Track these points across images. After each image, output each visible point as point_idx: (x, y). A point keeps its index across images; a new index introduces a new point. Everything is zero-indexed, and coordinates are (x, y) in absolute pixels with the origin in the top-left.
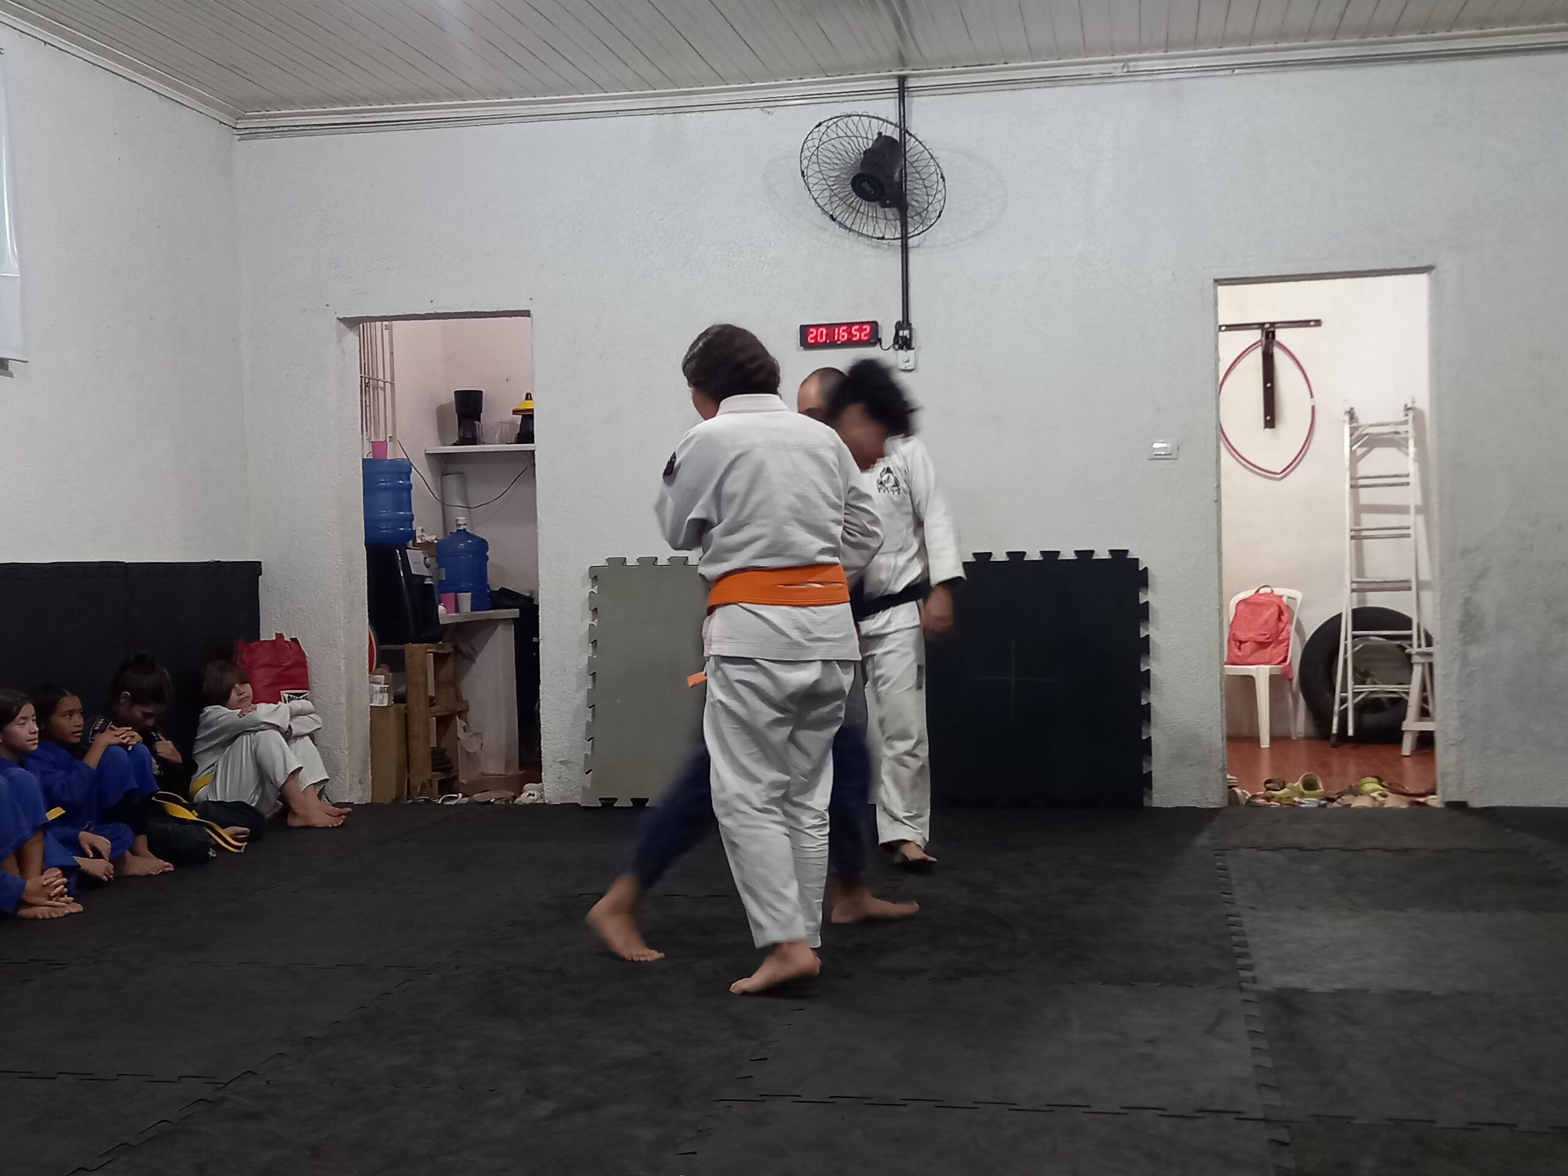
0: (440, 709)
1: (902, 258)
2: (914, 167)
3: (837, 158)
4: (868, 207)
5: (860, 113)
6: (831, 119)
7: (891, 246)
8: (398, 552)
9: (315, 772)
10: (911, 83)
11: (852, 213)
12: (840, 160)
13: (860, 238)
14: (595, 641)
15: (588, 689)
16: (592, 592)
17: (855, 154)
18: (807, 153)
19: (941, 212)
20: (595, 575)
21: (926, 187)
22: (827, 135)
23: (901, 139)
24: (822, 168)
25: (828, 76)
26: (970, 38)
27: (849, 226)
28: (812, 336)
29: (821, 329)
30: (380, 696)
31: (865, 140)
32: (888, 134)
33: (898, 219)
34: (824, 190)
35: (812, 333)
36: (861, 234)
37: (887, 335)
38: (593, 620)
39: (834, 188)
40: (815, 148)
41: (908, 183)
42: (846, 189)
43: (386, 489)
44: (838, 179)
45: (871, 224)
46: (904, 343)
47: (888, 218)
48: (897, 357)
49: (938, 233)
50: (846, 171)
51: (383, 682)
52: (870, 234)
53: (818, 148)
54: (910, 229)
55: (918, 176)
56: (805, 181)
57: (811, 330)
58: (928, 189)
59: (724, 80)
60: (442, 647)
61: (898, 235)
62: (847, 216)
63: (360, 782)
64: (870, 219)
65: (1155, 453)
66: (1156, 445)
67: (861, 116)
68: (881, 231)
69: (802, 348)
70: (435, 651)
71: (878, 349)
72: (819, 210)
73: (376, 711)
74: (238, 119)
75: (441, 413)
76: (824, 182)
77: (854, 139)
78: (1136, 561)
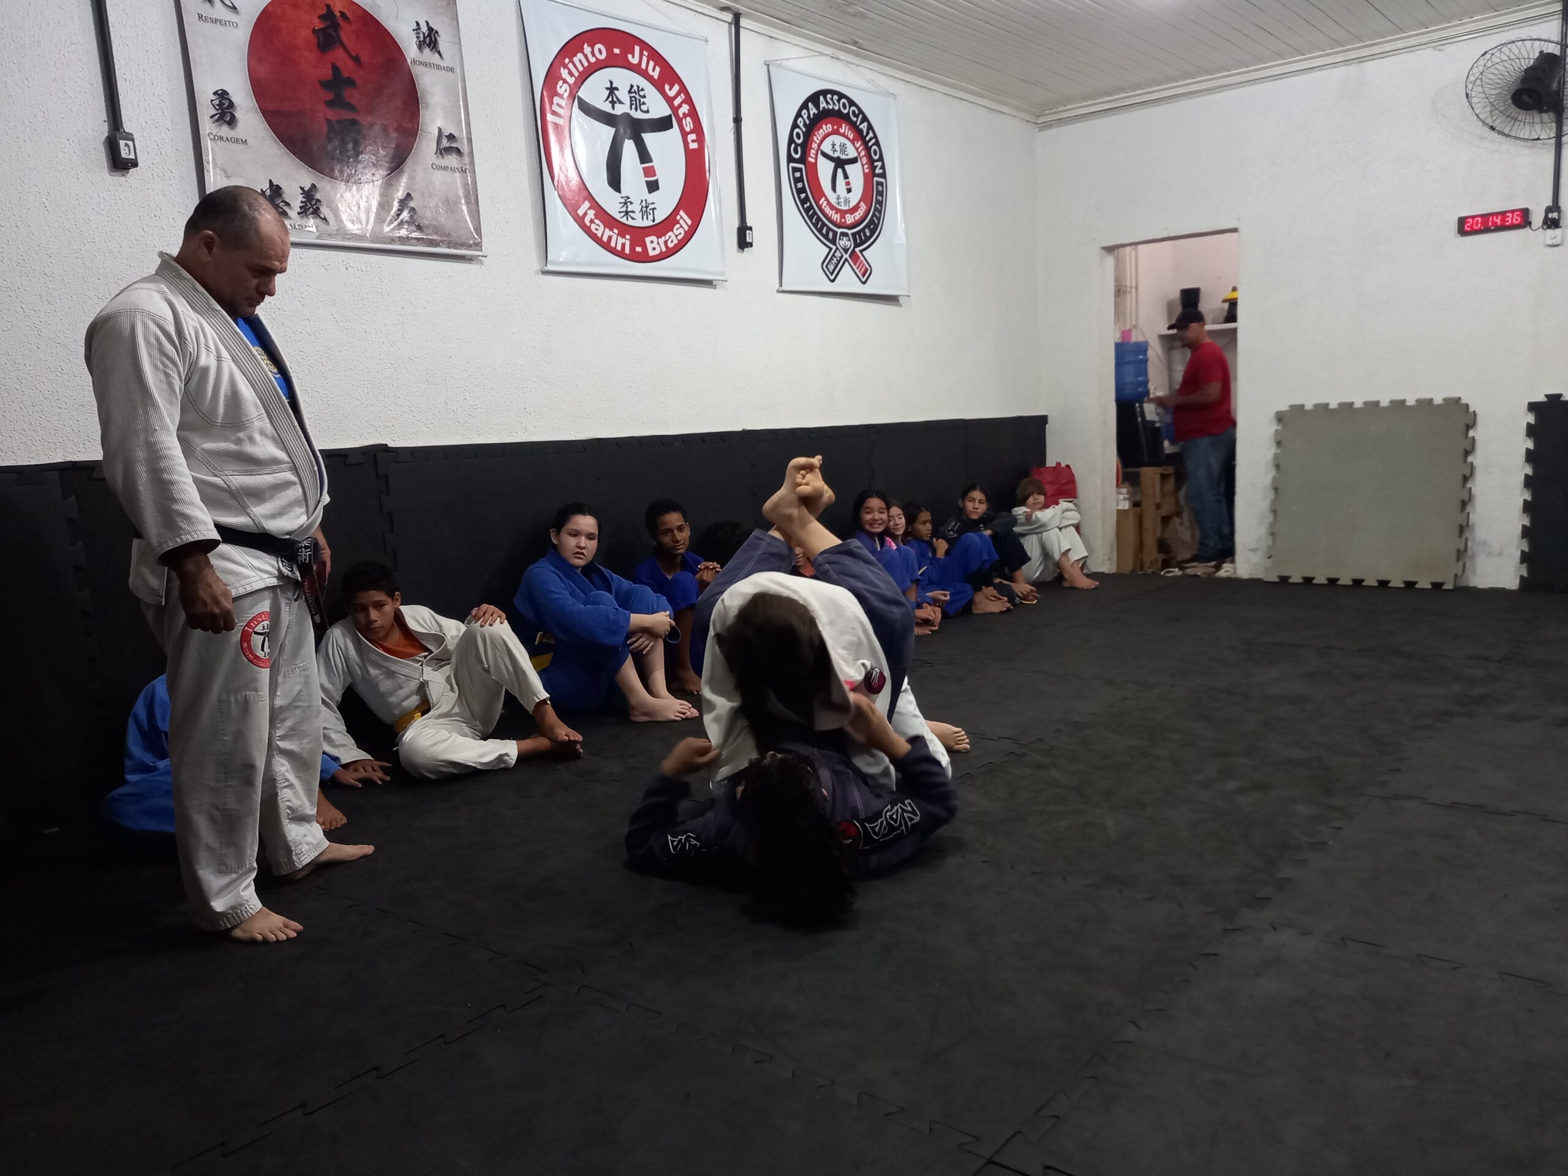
0: (1164, 512)
1: (1555, 154)
3: (1499, 79)
4: (1529, 114)
5: (1523, 38)
6: (1496, 47)
7: (1546, 144)
8: (1137, 404)
9: (1079, 552)
11: (1510, 122)
12: (1501, 80)
13: (1517, 141)
14: (1278, 465)
15: (1271, 499)
16: (1278, 430)
17: (1516, 72)
18: (1472, 78)
20: (1280, 416)
22: (1492, 61)
23: (1561, 57)
24: (1485, 89)
25: (1496, 11)
27: (1507, 133)
28: (1469, 224)
29: (1479, 219)
30: (1123, 502)
31: (1526, 60)
32: (1550, 51)
33: (1553, 122)
34: (1487, 106)
35: (1469, 222)
37: (1537, 218)
38: (1277, 449)
39: (1495, 103)
40: (1479, 74)
41: (1565, 90)
42: (1506, 103)
44: (1500, 95)
45: (1527, 127)
46: (1553, 223)
47: (1545, 122)
48: (1545, 236)
50: (1506, 88)
51: (1125, 493)
52: (1526, 137)
53: (1482, 73)
56: (1469, 102)
57: (1468, 220)
59: (1400, 30)
60: (1166, 469)
61: (1554, 135)
62: (1505, 125)
63: (1109, 559)
64: (1527, 124)
67: (1523, 40)
68: (1536, 133)
69: (1459, 235)
70: (1162, 472)
71: (1527, 230)
72: (1480, 124)
73: (1120, 513)
74: (1038, 117)
75: (1170, 306)
76: (1486, 100)
77: (1517, 61)
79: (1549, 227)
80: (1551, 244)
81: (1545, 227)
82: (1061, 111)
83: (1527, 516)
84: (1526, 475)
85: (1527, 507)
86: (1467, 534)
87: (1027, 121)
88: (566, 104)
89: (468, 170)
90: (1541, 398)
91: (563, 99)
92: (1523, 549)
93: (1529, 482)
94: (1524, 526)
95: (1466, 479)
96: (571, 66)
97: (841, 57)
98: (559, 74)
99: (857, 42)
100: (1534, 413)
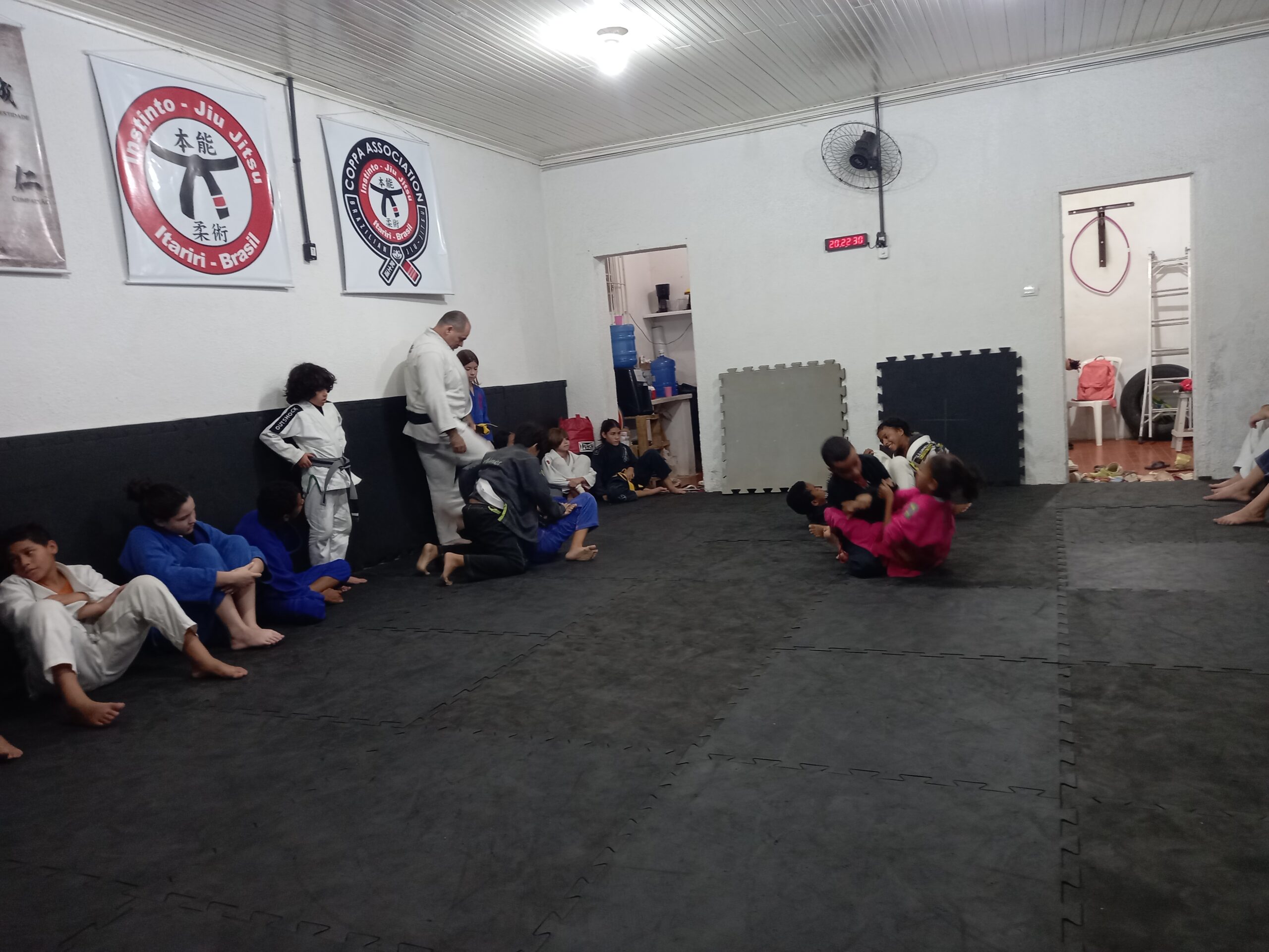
1: (880, 197)
2: (883, 148)
4: (861, 171)
6: (837, 126)
7: (873, 191)
8: (630, 371)
10: (882, 100)
11: (851, 176)
12: (841, 148)
13: (856, 189)
14: (724, 412)
15: (722, 436)
16: (721, 387)
17: (851, 143)
18: (825, 146)
19: (899, 171)
20: (722, 377)
21: (890, 158)
22: (835, 136)
23: (877, 133)
24: (833, 154)
25: (834, 102)
26: (913, 72)
27: (849, 183)
29: (837, 240)
31: (856, 136)
32: (869, 131)
33: (875, 176)
34: (835, 166)
35: (831, 243)
36: (856, 187)
37: (873, 240)
38: (722, 400)
39: (840, 163)
40: (828, 144)
41: (882, 157)
42: (847, 164)
44: (843, 159)
45: (861, 180)
46: (882, 244)
47: (871, 176)
48: (877, 252)
49: (899, 182)
50: (846, 154)
52: (861, 187)
53: (831, 144)
54: (883, 182)
55: (885, 152)
56: (824, 162)
57: (831, 241)
58: (892, 160)
59: (779, 111)
60: (654, 416)
61: (878, 186)
62: (848, 178)
64: (860, 178)
65: (1026, 293)
66: (1026, 288)
67: (853, 123)
68: (867, 184)
69: (827, 251)
70: (651, 418)
71: (867, 248)
72: (833, 177)
74: (541, 161)
75: (650, 297)
76: (835, 161)
77: (850, 136)
78: (1015, 353)
79: (880, 247)
80: (882, 257)
81: (878, 246)
82: (557, 158)
84: (880, 412)
87: (533, 164)
88: (140, 148)
89: (49, 202)
90: (885, 360)
91: (137, 143)
95: (843, 414)
96: (142, 117)
97: (380, 113)
98: (132, 123)
99: (392, 103)
100: (881, 370)
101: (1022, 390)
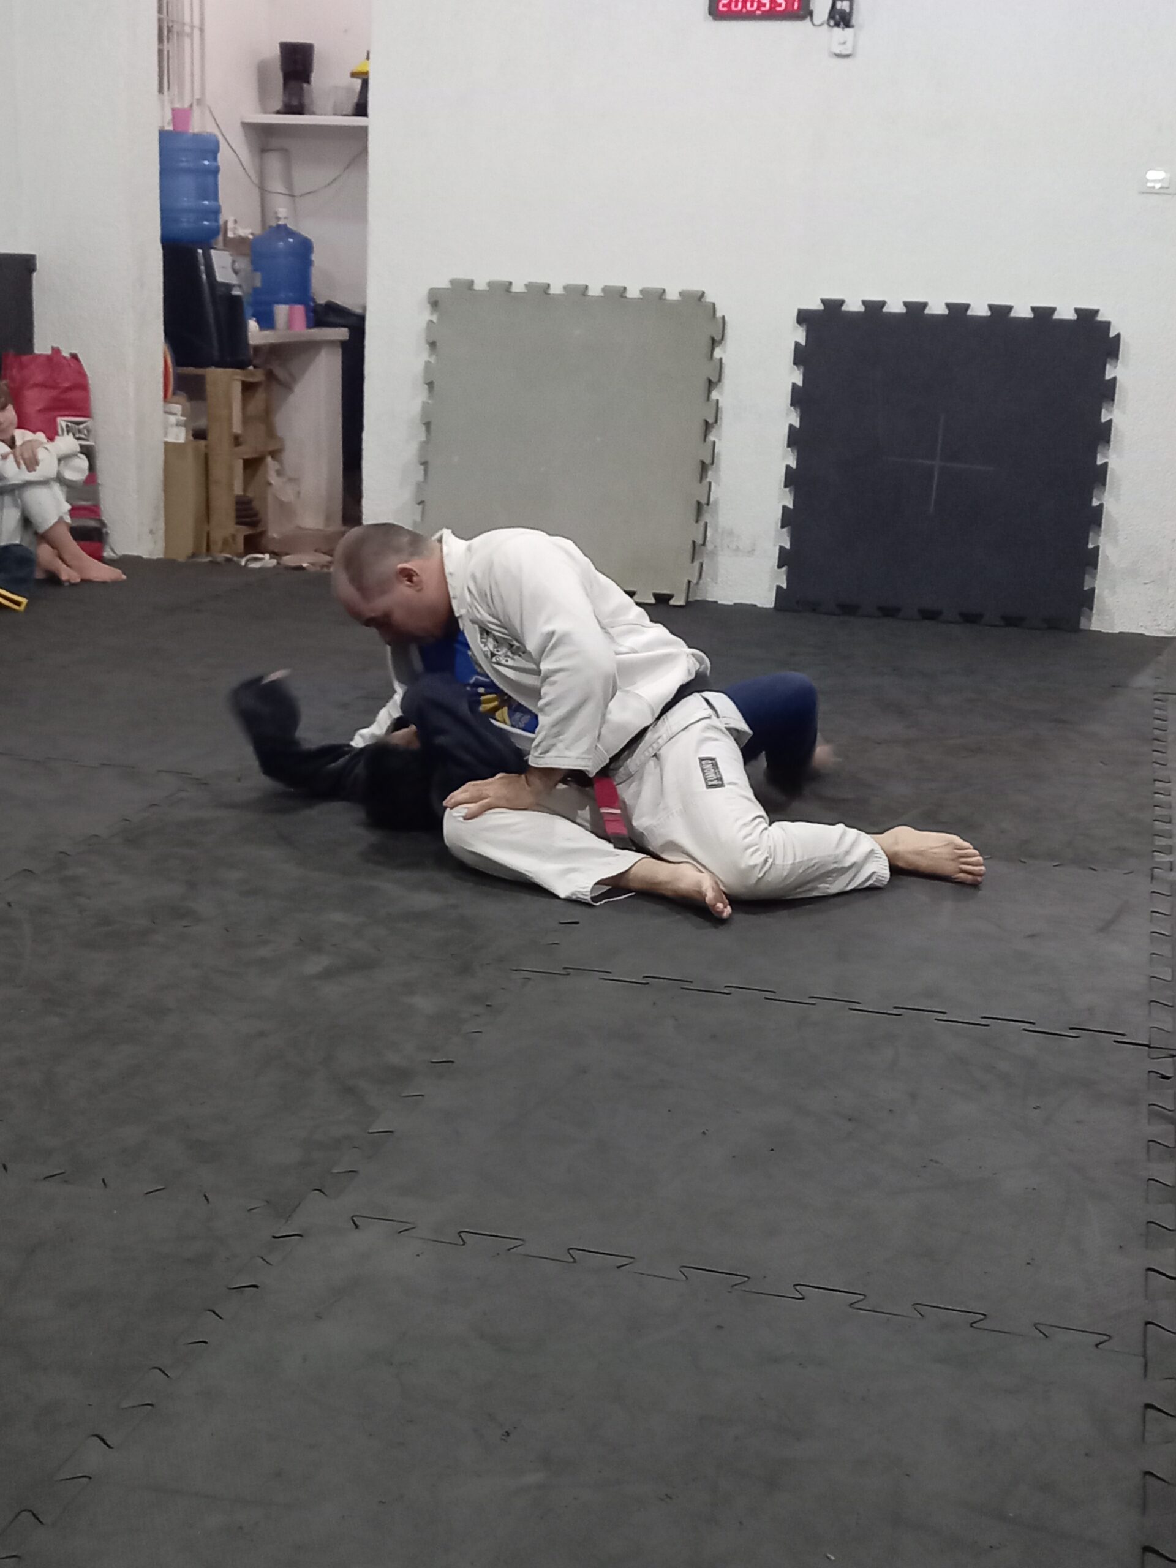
0: (247, 450)
8: (200, 251)
14: (432, 382)
15: (421, 441)
16: (432, 321)
20: (435, 301)
28: (724, 2)
30: (175, 430)
37: (821, 5)
38: (430, 356)
43: (189, 171)
46: (841, 19)
48: (830, 38)
51: (180, 413)
60: (252, 374)
63: (151, 532)
65: (1149, 185)
66: (1151, 174)
69: (711, 18)
70: (238, 377)
71: (808, 21)
73: (169, 447)
75: (262, 71)
78: (1108, 324)
79: (837, 25)
80: (838, 52)
81: (832, 23)
83: (790, 491)
84: (791, 427)
85: (792, 479)
86: (707, 517)
90: (816, 305)
92: (782, 544)
93: (795, 438)
94: (785, 508)
95: (708, 427)
100: (805, 327)
101: (1111, 412)
